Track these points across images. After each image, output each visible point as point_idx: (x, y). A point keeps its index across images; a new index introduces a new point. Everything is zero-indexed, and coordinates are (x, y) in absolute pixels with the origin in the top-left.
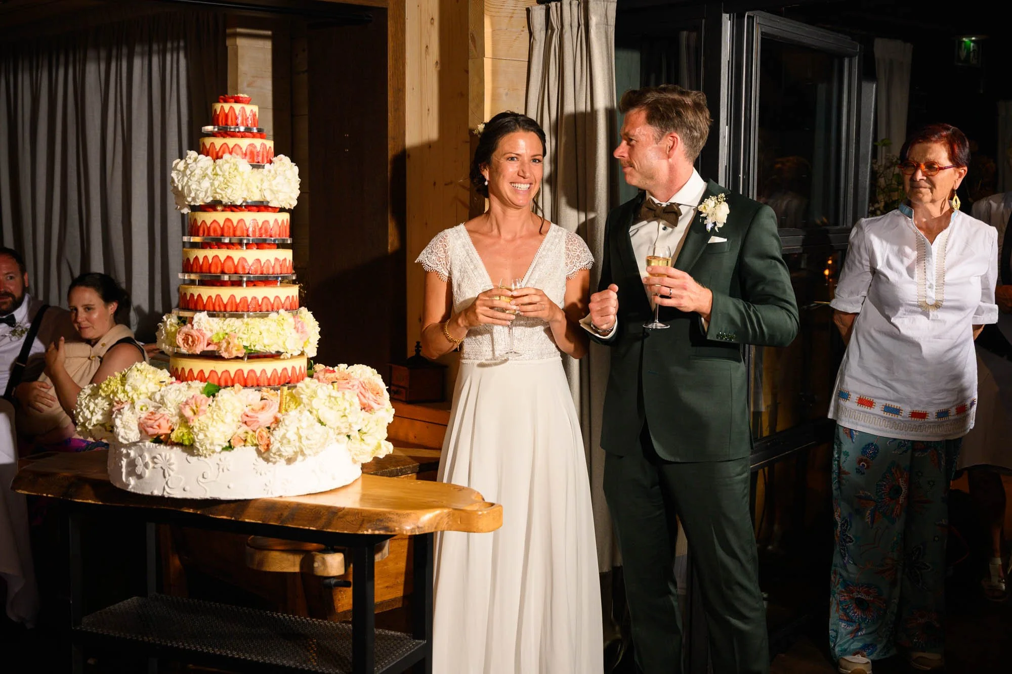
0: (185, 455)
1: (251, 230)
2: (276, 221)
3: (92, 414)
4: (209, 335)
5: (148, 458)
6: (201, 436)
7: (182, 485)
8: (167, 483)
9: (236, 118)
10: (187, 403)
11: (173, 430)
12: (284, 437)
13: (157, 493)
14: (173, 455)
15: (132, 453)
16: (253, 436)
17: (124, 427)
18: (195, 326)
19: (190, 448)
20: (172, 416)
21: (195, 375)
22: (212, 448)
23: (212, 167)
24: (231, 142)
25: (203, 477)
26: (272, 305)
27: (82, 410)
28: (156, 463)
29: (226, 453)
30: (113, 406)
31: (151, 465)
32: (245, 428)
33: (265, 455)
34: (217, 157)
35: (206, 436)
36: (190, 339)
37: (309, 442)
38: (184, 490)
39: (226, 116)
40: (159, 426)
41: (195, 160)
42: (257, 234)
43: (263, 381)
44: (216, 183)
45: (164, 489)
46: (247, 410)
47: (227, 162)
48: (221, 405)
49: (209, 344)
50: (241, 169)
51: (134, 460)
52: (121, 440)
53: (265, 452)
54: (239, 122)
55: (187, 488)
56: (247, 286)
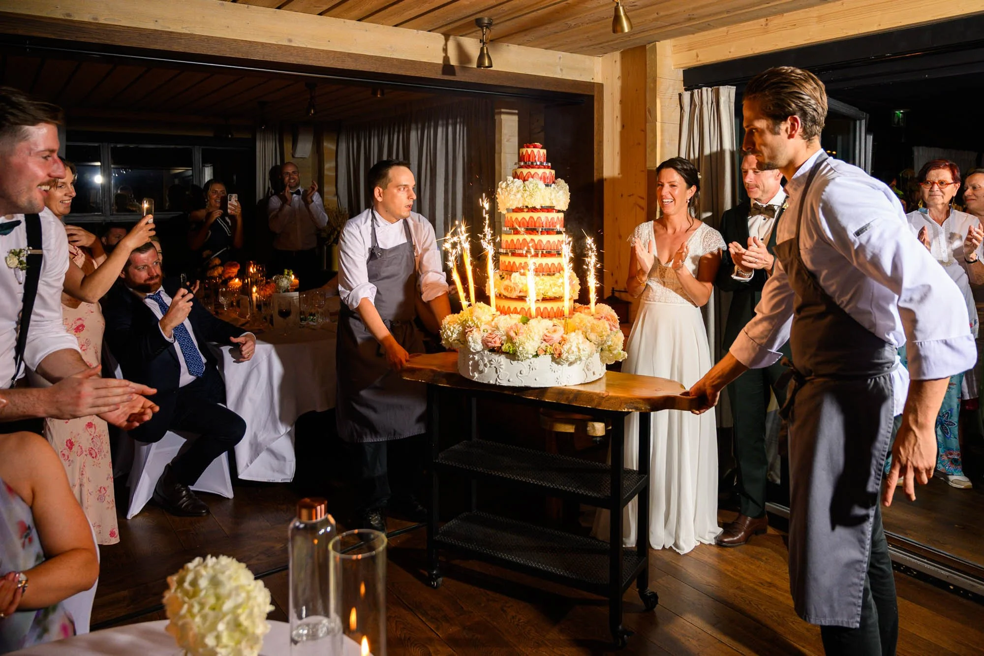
0: (509, 360)
1: (544, 223)
2: (558, 218)
3: (452, 333)
4: (521, 286)
5: (486, 361)
6: (521, 348)
7: (507, 378)
8: (498, 376)
9: (535, 157)
10: (511, 328)
11: (502, 345)
12: (570, 348)
13: (492, 382)
14: (502, 360)
15: (476, 357)
16: (550, 348)
17: (474, 342)
18: (513, 281)
19: (513, 356)
20: (502, 336)
21: (512, 310)
22: (527, 355)
23: (523, 186)
24: (533, 171)
25: (521, 373)
26: (557, 268)
27: (445, 331)
28: (492, 364)
29: (534, 359)
30: (466, 329)
31: (489, 365)
32: (545, 344)
33: (558, 360)
34: (524, 181)
35: (523, 348)
36: (510, 289)
37: (584, 352)
38: (509, 381)
39: (529, 156)
40: (495, 342)
41: (512, 182)
42: (548, 226)
43: (552, 314)
44: (525, 195)
45: (496, 380)
46: (546, 332)
47: (531, 183)
48: (531, 329)
49: (520, 292)
50: (539, 187)
51: (478, 361)
52: (472, 350)
53: (557, 358)
54: (537, 159)
55: (511, 380)
56: (541, 257)
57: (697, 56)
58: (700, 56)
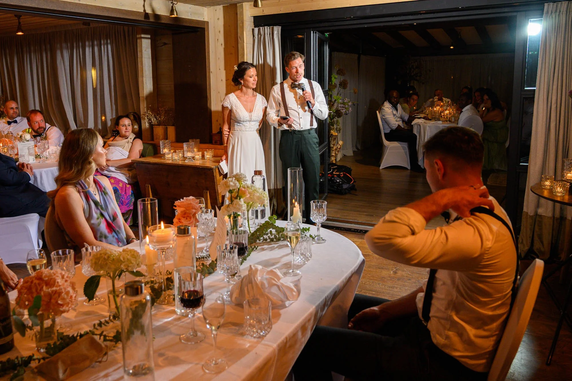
57: (263, 11)
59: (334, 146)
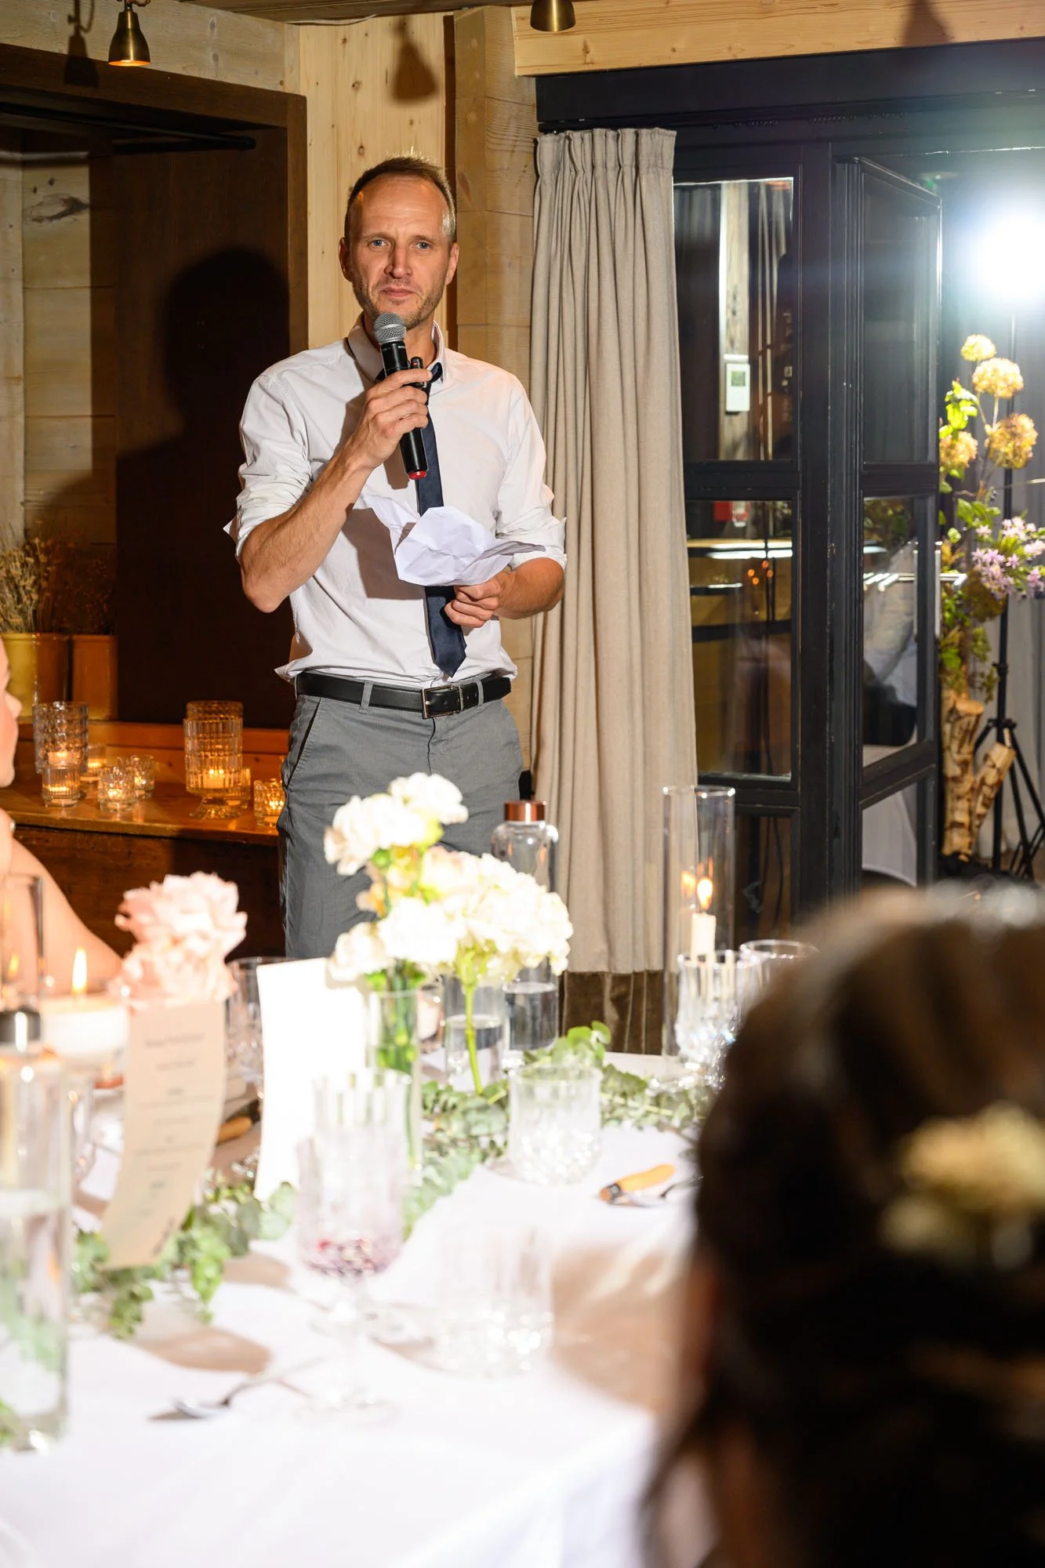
57: (586, 50)
58: (592, 48)
59: (964, 771)
